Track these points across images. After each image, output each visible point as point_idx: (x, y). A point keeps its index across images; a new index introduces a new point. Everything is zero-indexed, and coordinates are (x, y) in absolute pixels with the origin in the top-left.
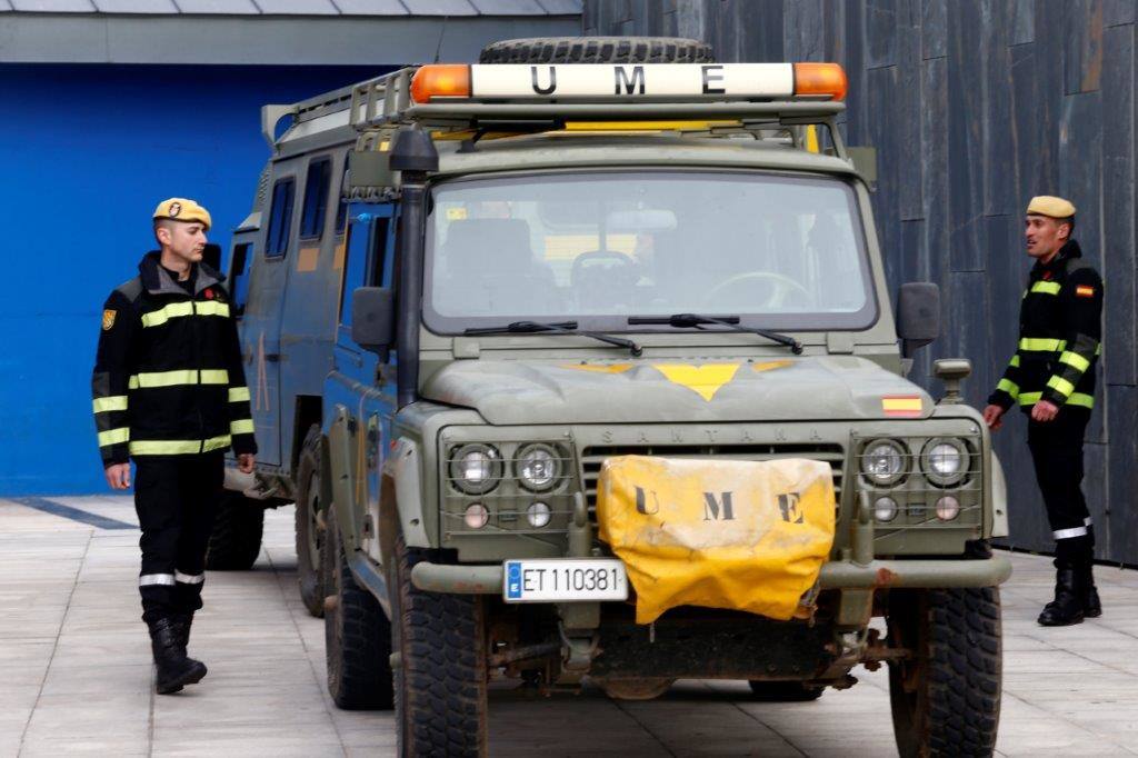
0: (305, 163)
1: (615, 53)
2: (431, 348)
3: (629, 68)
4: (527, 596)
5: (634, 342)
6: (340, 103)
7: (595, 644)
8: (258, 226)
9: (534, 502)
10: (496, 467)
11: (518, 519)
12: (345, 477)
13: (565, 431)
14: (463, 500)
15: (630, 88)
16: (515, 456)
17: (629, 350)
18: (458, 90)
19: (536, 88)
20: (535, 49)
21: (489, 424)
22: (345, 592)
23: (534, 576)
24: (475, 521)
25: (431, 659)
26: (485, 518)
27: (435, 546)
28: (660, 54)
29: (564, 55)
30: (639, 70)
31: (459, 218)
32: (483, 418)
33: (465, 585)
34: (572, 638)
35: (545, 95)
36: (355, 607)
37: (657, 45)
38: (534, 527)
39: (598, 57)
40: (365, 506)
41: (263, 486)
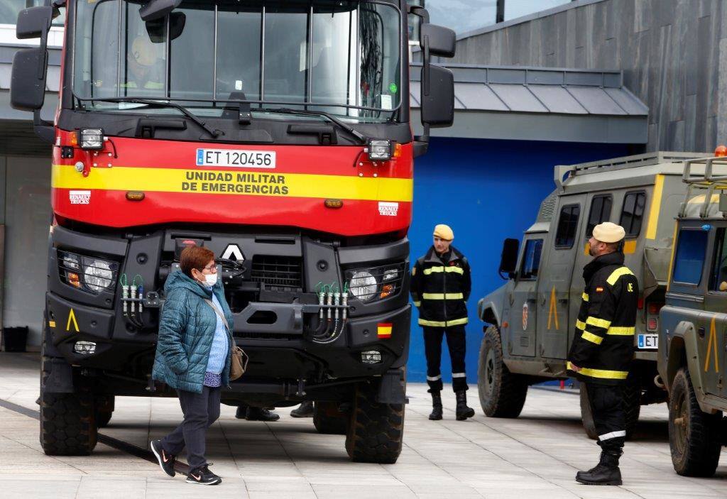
0: (590, 197)
6: (612, 166)
8: (548, 230)
12: (695, 357)
22: (693, 416)
36: (698, 424)
40: (717, 371)
41: (550, 370)
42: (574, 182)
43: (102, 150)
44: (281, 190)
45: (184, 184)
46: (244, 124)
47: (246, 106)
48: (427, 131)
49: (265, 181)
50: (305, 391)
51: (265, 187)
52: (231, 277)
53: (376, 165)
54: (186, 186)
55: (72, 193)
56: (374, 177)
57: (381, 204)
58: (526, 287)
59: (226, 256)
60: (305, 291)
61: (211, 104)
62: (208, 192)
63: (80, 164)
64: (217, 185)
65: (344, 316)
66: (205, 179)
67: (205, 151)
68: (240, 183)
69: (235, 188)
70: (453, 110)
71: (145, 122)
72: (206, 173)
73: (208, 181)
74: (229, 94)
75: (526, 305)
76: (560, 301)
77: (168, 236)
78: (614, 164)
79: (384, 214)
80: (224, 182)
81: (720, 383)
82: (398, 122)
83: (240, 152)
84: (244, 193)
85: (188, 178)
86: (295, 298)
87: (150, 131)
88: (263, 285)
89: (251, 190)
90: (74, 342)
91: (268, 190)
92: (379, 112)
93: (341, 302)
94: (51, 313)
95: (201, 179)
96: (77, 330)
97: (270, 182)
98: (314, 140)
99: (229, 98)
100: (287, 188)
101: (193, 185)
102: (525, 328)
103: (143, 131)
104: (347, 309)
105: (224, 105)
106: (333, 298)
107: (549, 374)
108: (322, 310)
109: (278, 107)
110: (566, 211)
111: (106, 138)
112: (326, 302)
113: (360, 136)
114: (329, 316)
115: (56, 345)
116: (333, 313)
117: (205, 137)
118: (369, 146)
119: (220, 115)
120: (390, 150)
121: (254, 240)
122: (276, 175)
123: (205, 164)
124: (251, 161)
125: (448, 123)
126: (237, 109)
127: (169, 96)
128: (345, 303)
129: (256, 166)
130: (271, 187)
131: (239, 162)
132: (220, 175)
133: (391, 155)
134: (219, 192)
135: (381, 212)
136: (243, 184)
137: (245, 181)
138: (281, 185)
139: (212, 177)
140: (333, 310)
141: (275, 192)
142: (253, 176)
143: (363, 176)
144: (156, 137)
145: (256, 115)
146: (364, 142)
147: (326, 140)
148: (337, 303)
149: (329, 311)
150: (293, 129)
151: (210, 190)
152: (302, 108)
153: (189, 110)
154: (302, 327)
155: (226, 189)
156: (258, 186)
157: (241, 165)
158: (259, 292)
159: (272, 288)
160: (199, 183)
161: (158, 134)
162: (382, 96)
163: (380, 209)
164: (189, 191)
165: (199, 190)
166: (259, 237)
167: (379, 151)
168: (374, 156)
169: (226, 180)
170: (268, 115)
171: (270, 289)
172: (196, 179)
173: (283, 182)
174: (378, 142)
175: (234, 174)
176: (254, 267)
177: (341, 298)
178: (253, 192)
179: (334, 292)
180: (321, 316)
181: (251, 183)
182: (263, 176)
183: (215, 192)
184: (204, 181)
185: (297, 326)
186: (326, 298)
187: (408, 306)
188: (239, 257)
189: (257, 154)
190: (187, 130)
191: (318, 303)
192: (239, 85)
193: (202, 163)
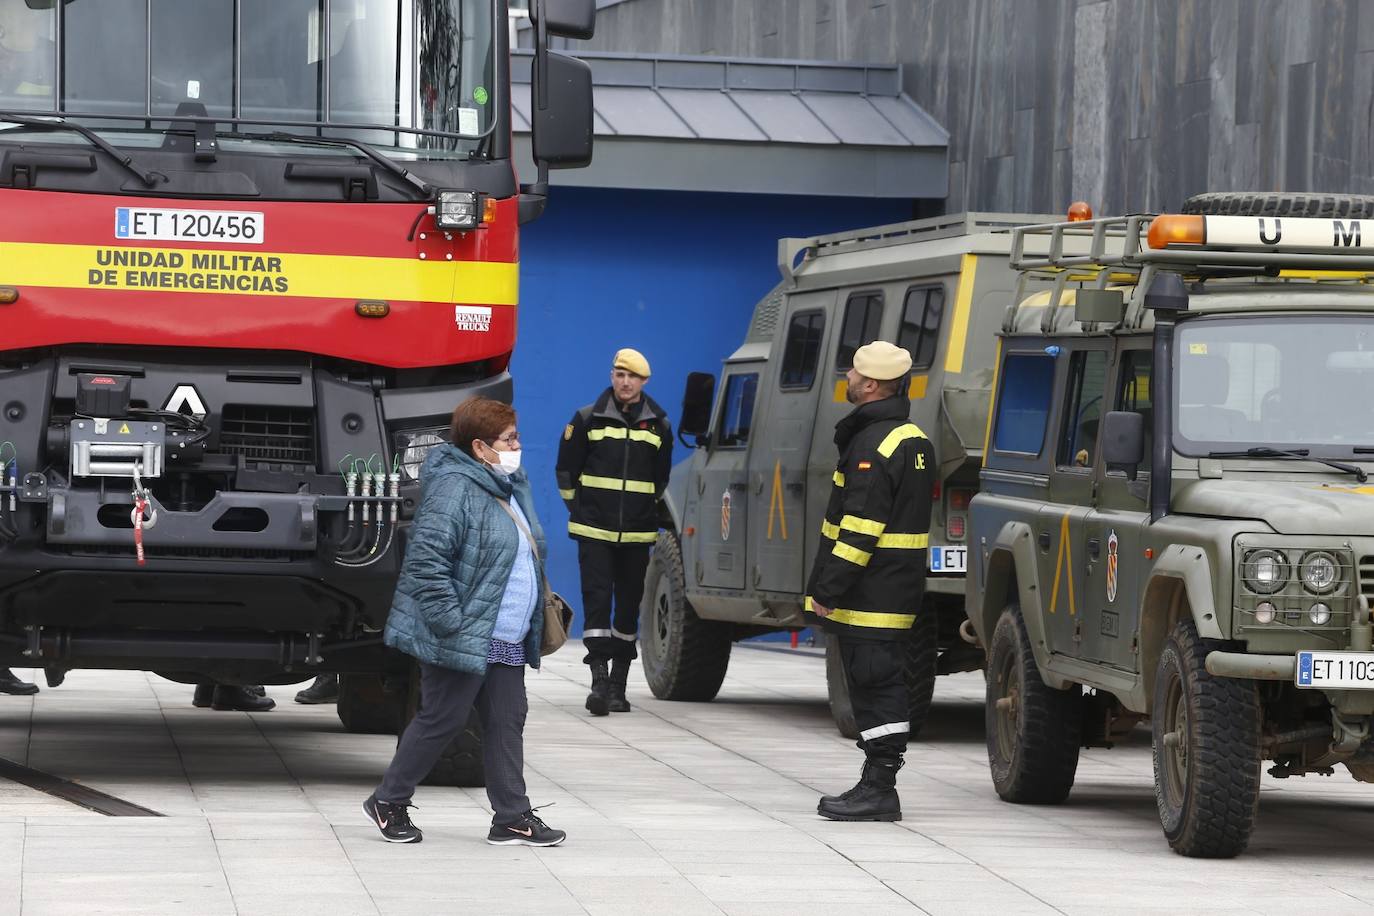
0: (844, 296)
1: (1321, 208)
2: (1182, 469)
3: (1347, 223)
4: (1315, 683)
5: (1362, 469)
6: (883, 239)
7: (1366, 730)
8: (766, 357)
9: (1316, 602)
10: (1285, 570)
11: (1302, 617)
12: (1034, 587)
13: (1344, 541)
14: (1254, 599)
15: (1347, 240)
16: (1301, 562)
17: (1355, 476)
18: (1191, 236)
19: (1263, 237)
20: (1245, 203)
21: (1278, 533)
22: (1029, 695)
23: (1322, 666)
24: (1264, 617)
25: (1216, 737)
26: (1274, 614)
27: (1228, 638)
28: (1360, 210)
29: (1272, 208)
30: (1355, 226)
31: (1201, 352)
32: (1272, 528)
33: (1261, 672)
34: (1345, 723)
35: (1271, 245)
36: (1036, 708)
37: (1358, 202)
38: (1314, 624)
39: (1304, 211)
40: (1072, 612)
41: (771, 614)
42: (814, 269)
44: (274, 285)
45: (92, 272)
46: (205, 161)
47: (207, 127)
48: (543, 176)
49: (245, 268)
50: (320, 654)
51: (244, 279)
52: (182, 445)
53: (450, 238)
54: (96, 277)
56: (446, 260)
57: (459, 309)
58: (727, 462)
59: (173, 407)
60: (320, 470)
61: (142, 125)
62: (139, 288)
64: (154, 275)
65: (394, 517)
66: (133, 264)
67: (132, 211)
68: (197, 271)
69: (188, 281)
70: (592, 137)
71: (16, 157)
72: (133, 254)
73: (137, 268)
74: (176, 106)
75: (727, 495)
76: (789, 486)
77: (63, 370)
78: (887, 236)
79: (465, 328)
80: (168, 270)
81: (1078, 633)
82: (491, 157)
83: (197, 214)
84: (205, 290)
85: (100, 262)
86: (301, 484)
87: (28, 175)
88: (242, 459)
89: (219, 284)
91: (251, 283)
92: (456, 139)
93: (387, 491)
95: (125, 263)
97: (254, 269)
98: (334, 191)
99: (176, 115)
100: (285, 280)
101: (110, 277)
102: (725, 537)
103: (14, 175)
104: (399, 504)
105: (166, 126)
106: (373, 482)
107: (769, 621)
108: (351, 506)
109: (269, 130)
110: (800, 322)
112: (359, 491)
113: (420, 183)
114: (366, 516)
116: (373, 511)
117: (132, 185)
118: (437, 203)
119: (159, 146)
120: (477, 209)
121: (224, 377)
122: (265, 256)
123: (132, 236)
124: (218, 230)
125: (583, 159)
126: (192, 135)
127: (62, 108)
128: (394, 494)
129: (227, 239)
130: (256, 279)
131: (196, 232)
132: (161, 255)
133: (478, 219)
134: (159, 288)
135: (460, 324)
136: (204, 272)
137: (207, 267)
138: (273, 275)
139: (145, 260)
140: (373, 504)
141: (262, 289)
142: (222, 257)
143: (427, 259)
144: (38, 185)
145: (227, 144)
146: (428, 196)
147: (358, 191)
148: (380, 493)
149: (366, 507)
150: (295, 170)
151: (142, 284)
152: (313, 132)
153: (99, 135)
154: (314, 537)
155: (172, 282)
156: (232, 277)
157: (198, 238)
158: (235, 472)
159: (259, 464)
160: (121, 271)
161: (42, 180)
162: (460, 110)
163: (458, 318)
164: (102, 285)
165: (121, 284)
166: (233, 372)
167: (455, 212)
168: (446, 220)
169: (172, 265)
170: (247, 145)
171: (256, 467)
172: (116, 263)
173: (279, 270)
174: (453, 194)
175: (187, 254)
176: (226, 426)
177: (387, 484)
178: (223, 287)
179: (375, 472)
180: (351, 517)
181: (219, 272)
182: (241, 258)
183: (152, 288)
184: (130, 268)
185: (306, 535)
186: (359, 483)
188: (197, 408)
189: (230, 218)
190: (97, 172)
191: (345, 492)
192: (193, 89)
193: (127, 234)
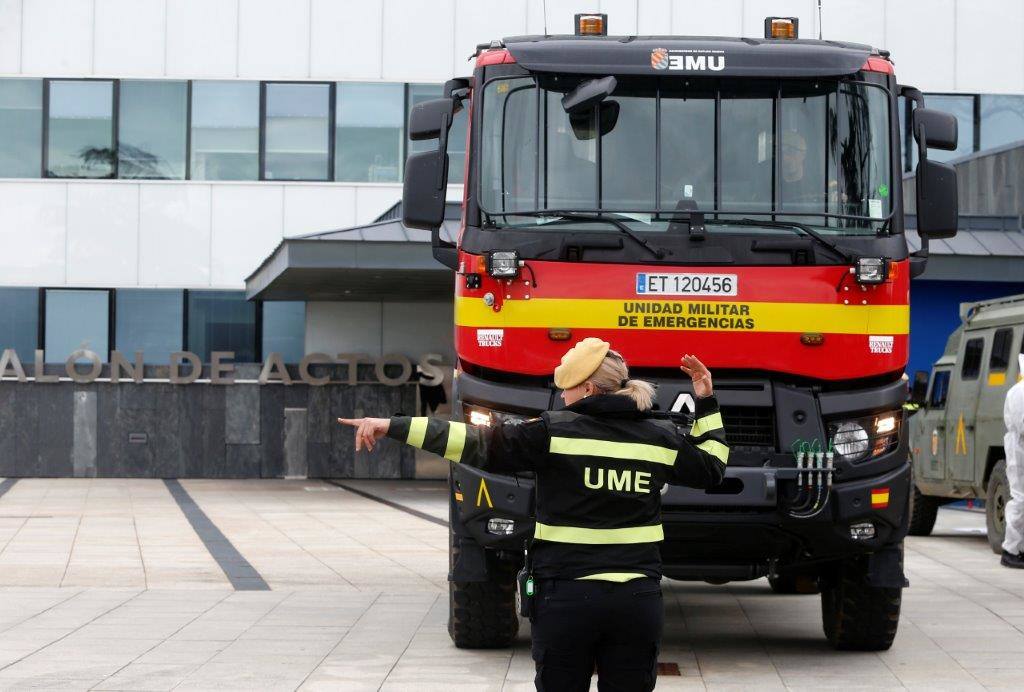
8: (955, 363)
41: (958, 492)
42: (978, 318)
43: (517, 278)
44: (745, 324)
45: (621, 318)
47: (697, 217)
48: (925, 245)
49: (725, 313)
50: (777, 573)
51: (728, 320)
53: (865, 289)
54: (623, 321)
55: (480, 332)
56: (863, 304)
57: (872, 339)
58: (935, 415)
59: (677, 408)
60: (778, 450)
61: (654, 216)
62: (653, 328)
63: (489, 296)
64: (663, 319)
65: (830, 482)
66: (648, 311)
67: (648, 276)
68: (692, 315)
69: (686, 322)
70: (957, 217)
71: (571, 240)
72: (648, 305)
73: (651, 314)
74: (677, 203)
75: (935, 432)
76: (967, 428)
79: (876, 351)
80: (672, 315)
82: (892, 233)
83: (691, 276)
84: (697, 329)
85: (626, 310)
86: (765, 461)
87: (578, 253)
89: (707, 324)
90: (486, 521)
91: (729, 323)
92: (868, 223)
93: (825, 465)
94: (457, 483)
95: (643, 311)
96: (491, 505)
97: (731, 313)
98: (786, 258)
99: (677, 208)
100: (752, 320)
101: (633, 320)
102: (934, 453)
103: (568, 252)
104: (833, 473)
105: (671, 216)
106: (815, 459)
107: (957, 496)
108: (800, 475)
109: (740, 218)
110: (971, 345)
111: (522, 263)
112: (805, 464)
113: (845, 252)
114: (810, 482)
115: (465, 523)
116: (815, 479)
117: (648, 257)
118: (857, 267)
119: (666, 230)
120: (884, 270)
122: (738, 305)
123: (647, 292)
124: (706, 287)
125: (950, 232)
126: (689, 222)
127: (600, 207)
128: (830, 465)
129: (712, 293)
130: (732, 320)
131: (691, 289)
132: (667, 305)
133: (885, 276)
134: (666, 328)
135: (872, 349)
136: (697, 316)
137: (698, 313)
138: (744, 318)
139: (657, 308)
140: (815, 474)
141: (736, 327)
142: (709, 306)
143: (849, 304)
144: (584, 259)
145: (711, 228)
146: (849, 261)
147: (801, 259)
148: (820, 466)
149: (810, 475)
150: (759, 245)
151: (655, 325)
152: (769, 218)
153: (625, 224)
154: (775, 497)
155: (675, 323)
156: (716, 319)
157: (693, 293)
159: (737, 448)
160: (641, 316)
161: (588, 255)
162: (870, 201)
163: (871, 345)
164: (628, 327)
165: (641, 325)
167: (869, 271)
168: (864, 278)
169: (675, 312)
170: (726, 229)
172: (637, 312)
173: (748, 314)
174: (868, 260)
175: (685, 305)
177: (825, 459)
179: (816, 450)
180: (800, 483)
181: (707, 316)
182: (722, 306)
183: (661, 328)
184: (646, 314)
185: (769, 496)
186: (805, 460)
187: (907, 466)
189: (714, 279)
190: (623, 250)
191: (796, 466)
192: (688, 191)
193: (644, 291)
